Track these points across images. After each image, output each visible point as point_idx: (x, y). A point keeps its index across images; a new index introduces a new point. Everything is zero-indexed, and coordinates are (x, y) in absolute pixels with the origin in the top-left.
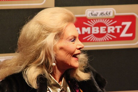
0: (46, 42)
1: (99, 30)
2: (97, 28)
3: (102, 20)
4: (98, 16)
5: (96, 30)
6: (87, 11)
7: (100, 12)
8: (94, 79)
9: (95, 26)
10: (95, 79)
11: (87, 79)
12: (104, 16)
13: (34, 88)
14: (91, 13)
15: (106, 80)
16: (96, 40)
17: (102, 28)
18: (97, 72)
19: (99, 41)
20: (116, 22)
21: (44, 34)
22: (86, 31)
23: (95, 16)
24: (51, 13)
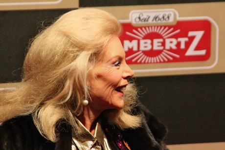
0: (76, 66)
1: (152, 44)
2: (149, 41)
3: (156, 28)
4: (150, 21)
5: (146, 45)
6: (132, 14)
7: (152, 15)
8: (146, 125)
9: (146, 37)
10: (148, 125)
11: (135, 126)
12: (159, 21)
13: (50, 141)
14: (138, 16)
15: (166, 126)
16: (146, 61)
17: (156, 41)
18: (151, 113)
19: (151, 63)
20: (178, 31)
21: (72, 52)
22: (131, 47)
23: (145, 21)
24: (84, 18)
